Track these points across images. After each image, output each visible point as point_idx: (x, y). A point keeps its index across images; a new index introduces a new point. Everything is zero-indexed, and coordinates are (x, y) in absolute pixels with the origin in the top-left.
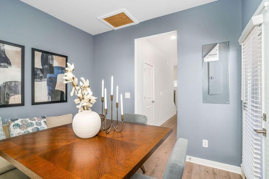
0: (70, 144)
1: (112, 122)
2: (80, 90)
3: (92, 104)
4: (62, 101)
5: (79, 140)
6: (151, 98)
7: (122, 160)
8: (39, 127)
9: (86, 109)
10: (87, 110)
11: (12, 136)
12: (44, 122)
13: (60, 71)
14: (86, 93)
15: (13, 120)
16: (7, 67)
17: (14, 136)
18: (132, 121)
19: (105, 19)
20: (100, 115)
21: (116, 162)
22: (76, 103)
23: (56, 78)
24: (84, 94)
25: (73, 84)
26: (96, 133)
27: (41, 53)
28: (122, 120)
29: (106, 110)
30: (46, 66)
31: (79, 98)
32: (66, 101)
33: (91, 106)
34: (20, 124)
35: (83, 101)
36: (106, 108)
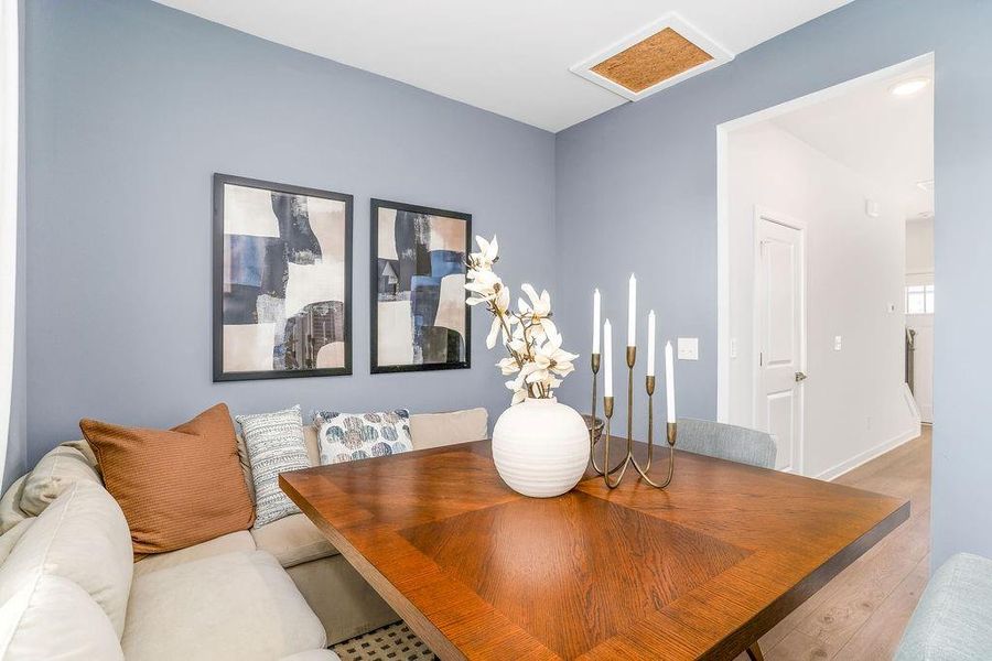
0: (485, 509)
1: (629, 449)
2: (520, 329)
3: (558, 377)
4: (453, 364)
5: (513, 499)
6: (789, 361)
7: (674, 598)
8: (391, 443)
9: (537, 395)
10: (542, 397)
11: (326, 463)
12: (404, 428)
13: (450, 265)
14: (540, 340)
15: (327, 417)
16: (312, 262)
17: (331, 463)
18: (708, 452)
19: (596, 68)
20: (585, 417)
21: (650, 600)
22: (505, 372)
23: (436, 289)
24: (534, 343)
25: (495, 307)
26: (572, 484)
27: (394, 212)
28: (672, 444)
29: (608, 404)
30: (409, 252)
31: (515, 354)
32: (467, 365)
33: (556, 383)
34: (344, 430)
35: (528, 367)
36: (609, 393)
